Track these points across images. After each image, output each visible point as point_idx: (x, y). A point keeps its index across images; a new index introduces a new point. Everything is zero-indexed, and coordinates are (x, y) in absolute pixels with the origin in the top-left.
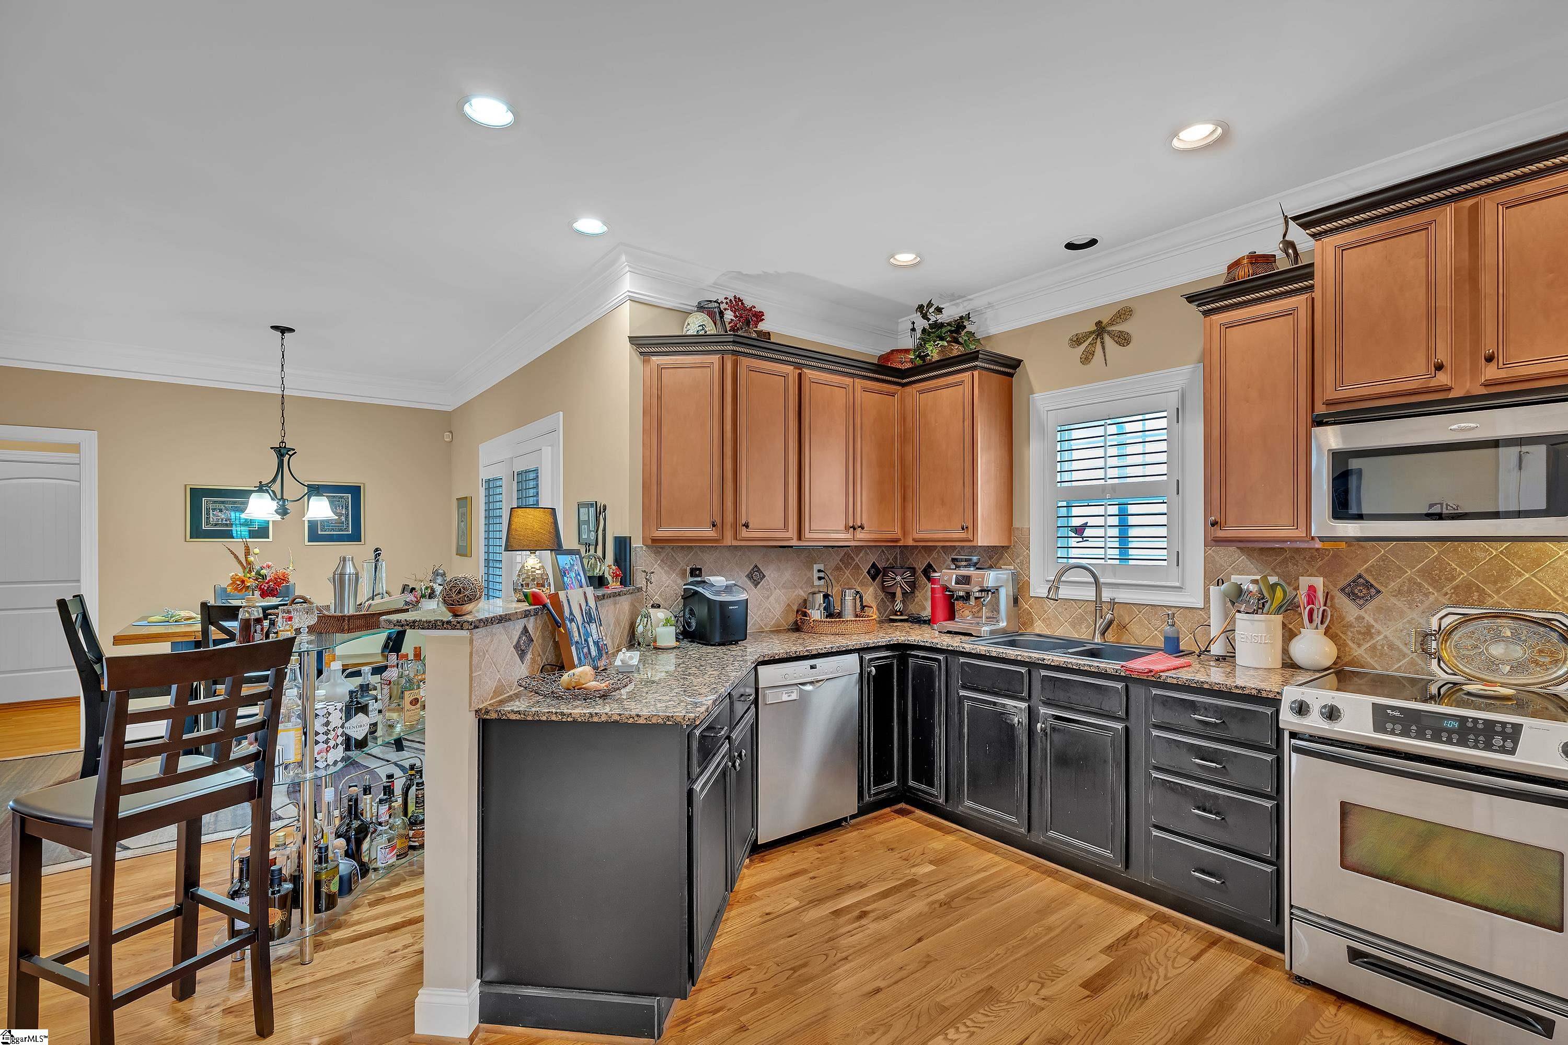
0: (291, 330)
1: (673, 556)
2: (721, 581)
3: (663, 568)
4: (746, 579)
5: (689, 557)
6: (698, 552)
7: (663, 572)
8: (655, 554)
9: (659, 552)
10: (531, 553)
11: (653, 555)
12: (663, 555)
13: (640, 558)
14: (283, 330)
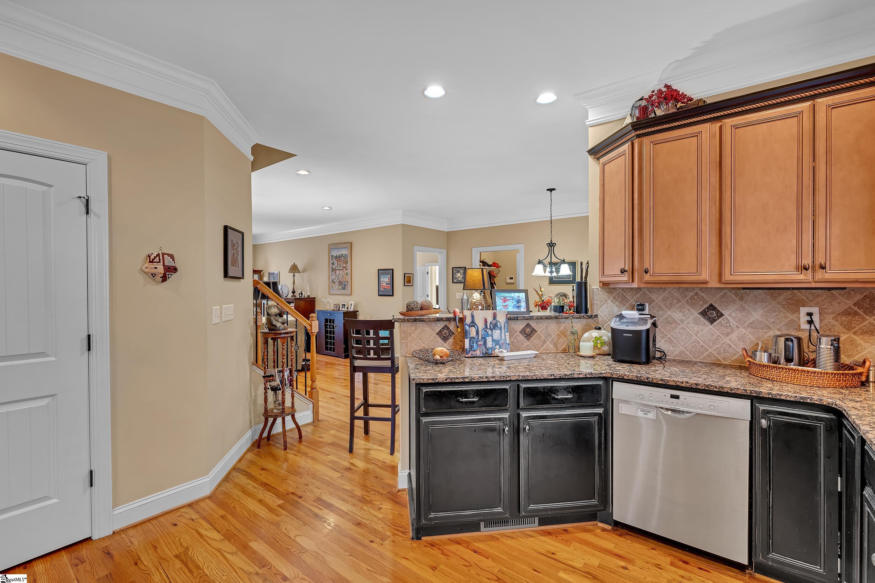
0: (554, 189)
1: (623, 294)
2: (634, 315)
3: (614, 303)
4: (699, 316)
5: (638, 296)
6: (647, 292)
7: (614, 306)
8: (608, 293)
9: (612, 292)
10: (476, 291)
11: (606, 294)
12: (615, 294)
13: (596, 296)
14: (551, 190)
